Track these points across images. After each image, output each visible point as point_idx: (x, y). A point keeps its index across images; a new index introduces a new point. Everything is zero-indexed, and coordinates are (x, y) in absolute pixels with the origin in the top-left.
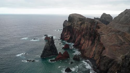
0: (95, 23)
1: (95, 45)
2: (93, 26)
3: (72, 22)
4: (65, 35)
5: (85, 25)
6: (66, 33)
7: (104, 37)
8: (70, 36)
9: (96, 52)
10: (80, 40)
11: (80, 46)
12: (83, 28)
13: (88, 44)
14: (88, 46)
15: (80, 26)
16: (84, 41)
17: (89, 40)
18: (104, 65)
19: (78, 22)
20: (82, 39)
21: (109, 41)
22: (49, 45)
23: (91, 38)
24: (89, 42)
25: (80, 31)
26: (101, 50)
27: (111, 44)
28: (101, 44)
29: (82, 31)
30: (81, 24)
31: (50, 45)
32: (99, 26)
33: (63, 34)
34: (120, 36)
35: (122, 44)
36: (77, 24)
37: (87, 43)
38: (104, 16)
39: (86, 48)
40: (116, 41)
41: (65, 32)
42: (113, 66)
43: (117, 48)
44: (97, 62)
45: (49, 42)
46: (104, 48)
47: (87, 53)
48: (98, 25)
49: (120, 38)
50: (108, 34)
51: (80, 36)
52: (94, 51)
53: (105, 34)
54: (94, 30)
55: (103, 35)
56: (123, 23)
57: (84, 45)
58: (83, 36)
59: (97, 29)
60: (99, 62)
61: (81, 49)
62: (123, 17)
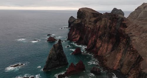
1: (122, 51)
2: (114, 24)
3: (83, 19)
4: (73, 35)
5: (103, 22)
6: (74, 33)
8: (79, 37)
9: (125, 63)
10: (95, 41)
11: (95, 49)
12: (99, 27)
13: (107, 48)
15: (93, 24)
16: (101, 43)
17: (108, 42)
19: (91, 18)
20: (98, 41)
24: (108, 46)
25: (95, 30)
29: (99, 30)
30: (96, 22)
31: (57, 53)
33: (70, 33)
36: (90, 21)
37: (105, 47)
41: (73, 31)
45: (55, 48)
50: (140, 35)
51: (94, 36)
52: (119, 59)
53: (136, 35)
54: (117, 29)
56: (143, 20)
57: (101, 49)
58: (100, 37)
61: (98, 55)
62: (142, 12)
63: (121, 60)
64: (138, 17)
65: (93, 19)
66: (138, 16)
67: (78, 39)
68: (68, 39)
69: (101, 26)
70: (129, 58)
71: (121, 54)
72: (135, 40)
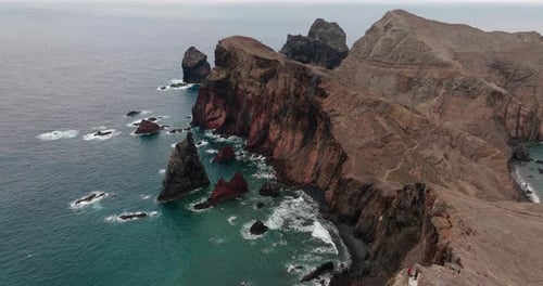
0: (311, 78)
1: (318, 147)
2: (304, 88)
3: (231, 69)
4: (207, 109)
5: (281, 83)
6: (209, 106)
7: (342, 124)
8: (224, 114)
9: (323, 168)
10: (266, 127)
11: (266, 146)
12: (274, 93)
13: (293, 142)
14: (292, 148)
15: (258, 84)
16: (278, 132)
17: (294, 128)
18: (351, 201)
19: (251, 68)
20: (272, 127)
21: (354, 135)
22: (182, 158)
23: (299, 123)
24: (294, 136)
25: (264, 101)
26: (335, 161)
27: (359, 143)
28: (334, 145)
29: (273, 101)
30: (265, 79)
32: (322, 89)
33: (199, 107)
34: (381, 114)
35: (385, 140)
36: (250, 77)
37: (289, 139)
38: (321, 30)
39: (288, 153)
40: (372, 131)
41: (207, 101)
42: (371, 203)
43: (375, 151)
44: (329, 194)
45: (179, 150)
46: (344, 157)
47: (294, 170)
48: (319, 86)
49: (381, 121)
50: (350, 112)
51: (263, 115)
52: (314, 162)
53: (343, 113)
54: (310, 99)
55: (338, 119)
56: (380, 62)
57: (279, 144)
58: (276, 117)
59: (318, 99)
60: (336, 194)
61: (273, 159)
62: (380, 43)
63: (316, 164)
64: (371, 55)
65: (258, 72)
66: (371, 51)
67: (221, 121)
68: (194, 124)
69: (278, 92)
70: (330, 157)
71: (316, 152)
72: (338, 123)
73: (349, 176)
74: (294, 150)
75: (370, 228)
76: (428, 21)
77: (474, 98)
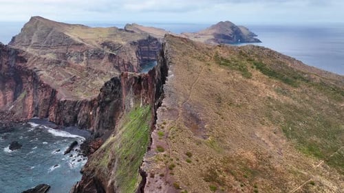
0: (9, 51)
7: (45, 75)
14: (5, 103)
18: (69, 113)
21: (54, 80)
23: (7, 84)
28: (45, 87)
32: (21, 57)
35: (73, 80)
39: (4, 107)
40: (64, 76)
42: (82, 109)
43: (70, 86)
44: (52, 115)
46: (54, 92)
47: (17, 113)
48: (19, 55)
49: (67, 71)
55: (41, 72)
59: (20, 64)
60: (57, 113)
73: (63, 99)
74: (8, 103)
75: (87, 120)
76: (59, 23)
77: (102, 59)
